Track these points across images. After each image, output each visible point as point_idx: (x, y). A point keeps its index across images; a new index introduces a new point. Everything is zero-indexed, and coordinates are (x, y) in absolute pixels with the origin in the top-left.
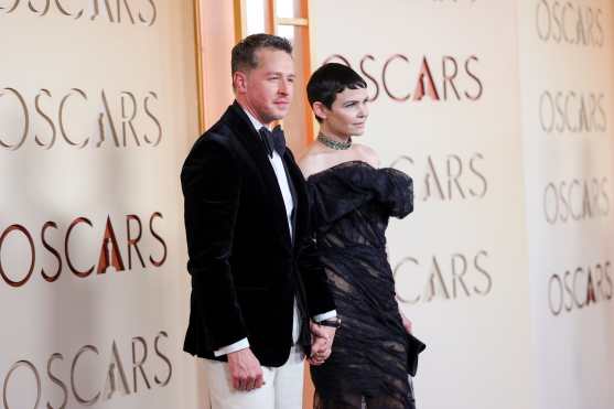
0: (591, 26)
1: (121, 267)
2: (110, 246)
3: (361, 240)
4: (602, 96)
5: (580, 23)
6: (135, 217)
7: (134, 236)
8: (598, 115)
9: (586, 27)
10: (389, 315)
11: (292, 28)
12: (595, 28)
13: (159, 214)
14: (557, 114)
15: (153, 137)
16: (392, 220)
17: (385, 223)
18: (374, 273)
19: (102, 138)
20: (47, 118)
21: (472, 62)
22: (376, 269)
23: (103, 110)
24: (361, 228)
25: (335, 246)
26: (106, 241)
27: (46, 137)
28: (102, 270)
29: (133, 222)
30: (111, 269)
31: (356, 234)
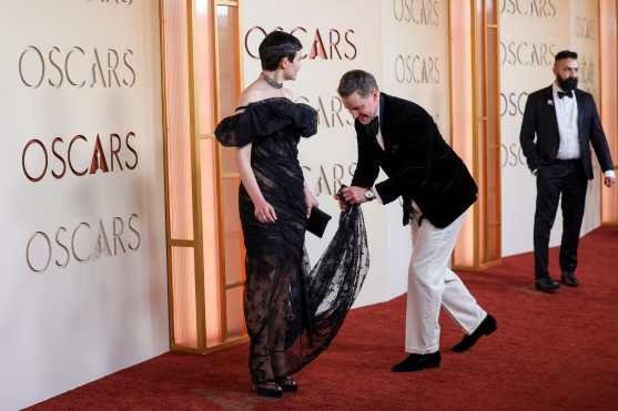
0: (430, 12)
1: (106, 170)
2: (99, 155)
3: (281, 153)
4: (437, 59)
5: (423, 10)
6: (117, 136)
7: (115, 148)
8: (434, 73)
9: (427, 12)
10: (298, 203)
11: (226, 8)
12: (433, 13)
13: (132, 134)
14: (407, 71)
15: (129, 81)
16: (302, 139)
17: (298, 141)
18: (291, 175)
19: (95, 81)
20: (57, 67)
21: (350, 33)
22: (292, 171)
23: (96, 61)
24: (282, 145)
25: (263, 156)
26: (96, 151)
27: (56, 80)
28: (93, 172)
29: (115, 139)
30: (99, 171)
31: (278, 148)
